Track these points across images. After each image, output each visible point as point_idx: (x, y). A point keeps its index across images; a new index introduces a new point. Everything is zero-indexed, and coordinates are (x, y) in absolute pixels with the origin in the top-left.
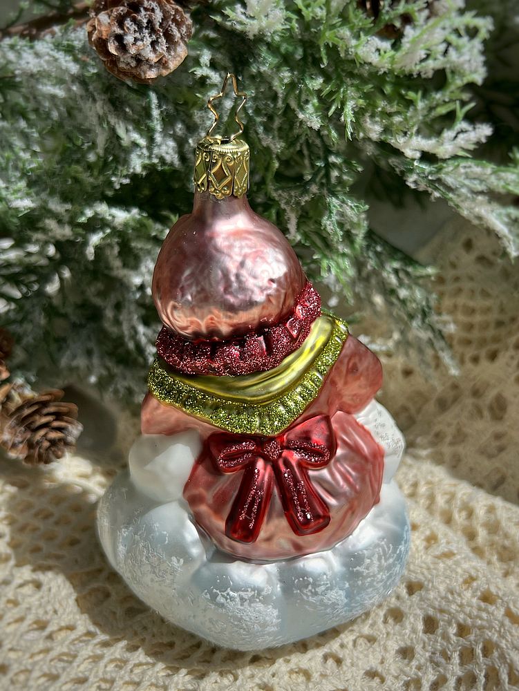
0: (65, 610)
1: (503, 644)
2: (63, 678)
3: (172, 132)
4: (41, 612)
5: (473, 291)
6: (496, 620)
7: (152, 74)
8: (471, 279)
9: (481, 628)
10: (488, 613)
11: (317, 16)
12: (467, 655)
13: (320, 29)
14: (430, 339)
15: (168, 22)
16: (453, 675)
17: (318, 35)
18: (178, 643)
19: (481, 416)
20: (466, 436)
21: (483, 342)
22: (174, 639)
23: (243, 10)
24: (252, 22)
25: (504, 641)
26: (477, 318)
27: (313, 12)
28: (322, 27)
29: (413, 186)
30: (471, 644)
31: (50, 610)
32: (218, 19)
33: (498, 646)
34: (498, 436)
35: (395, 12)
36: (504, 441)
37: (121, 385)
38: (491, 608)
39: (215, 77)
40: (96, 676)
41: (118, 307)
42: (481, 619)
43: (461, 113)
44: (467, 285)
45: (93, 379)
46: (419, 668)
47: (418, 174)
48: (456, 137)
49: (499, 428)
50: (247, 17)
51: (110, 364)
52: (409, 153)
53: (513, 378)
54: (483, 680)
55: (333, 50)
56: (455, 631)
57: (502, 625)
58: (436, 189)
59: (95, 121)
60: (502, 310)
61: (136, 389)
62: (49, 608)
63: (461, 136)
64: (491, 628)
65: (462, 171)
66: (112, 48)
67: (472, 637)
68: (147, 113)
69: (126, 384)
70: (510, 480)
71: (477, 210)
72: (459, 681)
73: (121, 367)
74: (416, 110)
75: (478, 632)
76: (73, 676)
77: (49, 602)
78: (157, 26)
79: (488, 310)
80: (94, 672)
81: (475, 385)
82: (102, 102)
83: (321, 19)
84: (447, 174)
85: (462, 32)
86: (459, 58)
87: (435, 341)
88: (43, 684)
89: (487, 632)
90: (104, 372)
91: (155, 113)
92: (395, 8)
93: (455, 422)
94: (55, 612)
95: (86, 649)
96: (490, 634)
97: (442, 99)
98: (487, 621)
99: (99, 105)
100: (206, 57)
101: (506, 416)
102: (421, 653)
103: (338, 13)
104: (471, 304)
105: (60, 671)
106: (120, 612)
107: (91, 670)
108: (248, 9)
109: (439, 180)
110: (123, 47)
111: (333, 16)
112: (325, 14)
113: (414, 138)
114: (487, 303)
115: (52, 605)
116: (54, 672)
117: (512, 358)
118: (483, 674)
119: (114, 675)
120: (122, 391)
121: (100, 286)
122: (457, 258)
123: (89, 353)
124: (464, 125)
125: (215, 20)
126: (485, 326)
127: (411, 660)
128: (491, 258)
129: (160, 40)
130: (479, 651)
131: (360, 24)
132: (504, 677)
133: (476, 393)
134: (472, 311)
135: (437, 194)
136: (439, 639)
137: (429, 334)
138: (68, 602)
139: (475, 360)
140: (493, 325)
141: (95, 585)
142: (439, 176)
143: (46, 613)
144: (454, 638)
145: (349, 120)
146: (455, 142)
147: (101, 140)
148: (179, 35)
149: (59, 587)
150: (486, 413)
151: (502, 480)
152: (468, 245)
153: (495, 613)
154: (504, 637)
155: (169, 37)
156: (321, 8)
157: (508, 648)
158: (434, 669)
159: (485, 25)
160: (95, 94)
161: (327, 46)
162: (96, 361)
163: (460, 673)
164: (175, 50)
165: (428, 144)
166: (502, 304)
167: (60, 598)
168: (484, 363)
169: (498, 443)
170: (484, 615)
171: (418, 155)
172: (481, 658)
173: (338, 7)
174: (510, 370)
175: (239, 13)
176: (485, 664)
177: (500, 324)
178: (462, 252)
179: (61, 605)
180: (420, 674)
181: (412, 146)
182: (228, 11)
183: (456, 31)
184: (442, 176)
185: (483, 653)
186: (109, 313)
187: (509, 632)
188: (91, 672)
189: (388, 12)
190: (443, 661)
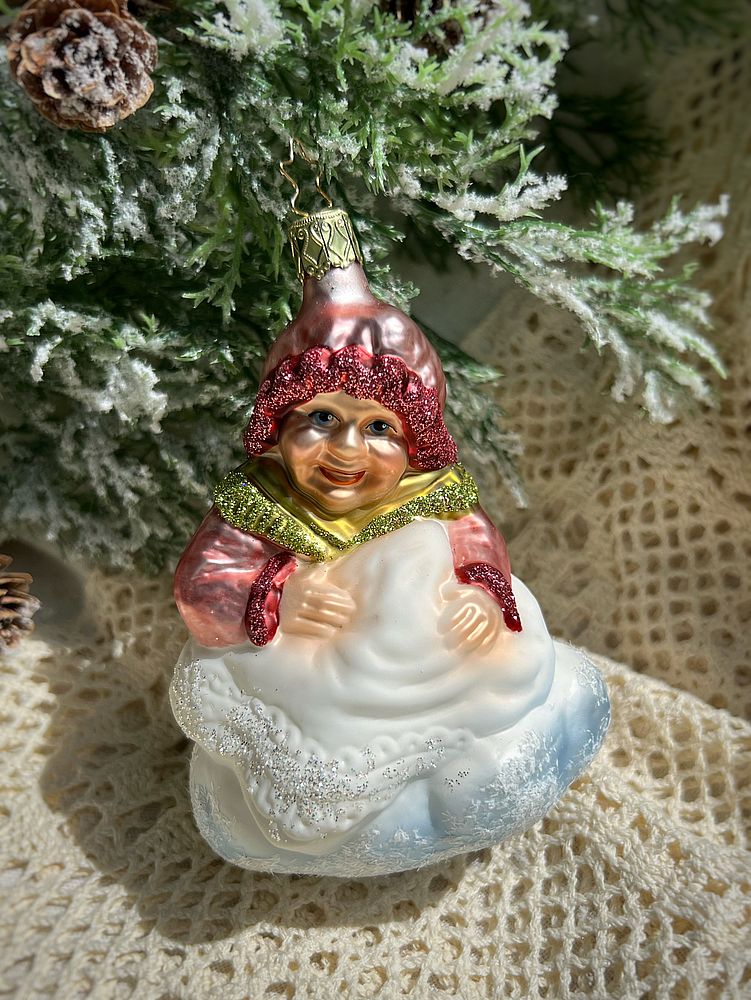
0: (46, 843)
1: (596, 838)
2: (58, 928)
3: (136, 194)
4: (14, 849)
5: (541, 383)
6: (586, 810)
7: (106, 121)
8: (539, 367)
9: (570, 823)
10: (576, 802)
11: (332, 22)
12: (555, 854)
13: (336, 41)
14: (492, 463)
15: (125, 47)
16: (539, 877)
17: (332, 50)
18: (195, 860)
19: (556, 544)
20: (538, 570)
21: (556, 450)
22: (189, 855)
23: (226, 22)
24: (238, 36)
25: (597, 835)
26: (548, 419)
27: (326, 16)
28: (338, 38)
29: (467, 257)
30: (560, 841)
31: (27, 846)
32: (189, 32)
33: (590, 841)
34: (578, 569)
35: (438, 17)
36: (585, 575)
37: (90, 541)
38: (580, 796)
39: (190, 118)
40: (100, 921)
41: (79, 437)
42: (570, 811)
43: (526, 160)
44: (533, 377)
45: (51, 536)
46: (498, 872)
47: (473, 240)
48: (520, 194)
49: (580, 559)
50: (231, 31)
51: (72, 514)
52: (459, 214)
53: (595, 495)
54: (576, 881)
55: (354, 68)
56: (540, 827)
57: (593, 816)
58: (498, 261)
59: (25, 184)
60: (579, 408)
61: (113, 547)
62: (25, 843)
63: (528, 191)
64: (581, 821)
65: (532, 236)
66: (50, 88)
67: (560, 834)
68: (101, 170)
69: (98, 539)
70: (594, 623)
71: (552, 286)
72: (547, 884)
73: (88, 516)
74: (466, 155)
75: (567, 827)
76: (70, 925)
77: (23, 835)
78: (111, 56)
79: (562, 407)
80: (96, 917)
81: (547, 504)
82: (35, 159)
83: (338, 27)
84: (511, 239)
85: (529, 52)
86: (524, 85)
87: (498, 465)
88: (32, 937)
89: (578, 825)
90: (66, 526)
91: (112, 169)
92: (437, 11)
93: (524, 554)
94: (34, 847)
95: (82, 892)
96: (580, 828)
97: (500, 140)
98: (577, 812)
99: (30, 162)
100: (175, 88)
101: (587, 544)
102: (500, 855)
103: (361, 17)
104: (539, 400)
105: (53, 921)
106: (116, 836)
107: (92, 914)
108: (232, 19)
109: (500, 247)
110: (65, 88)
111: (354, 20)
112: (343, 19)
113: (466, 195)
114: (560, 399)
115: (29, 839)
116: (45, 923)
117: (593, 470)
118: (575, 873)
119: (122, 917)
120: (93, 550)
121: (49, 408)
122: (520, 339)
123: (42, 499)
124: (531, 177)
125: (185, 35)
126: (557, 429)
127: (488, 864)
128: (564, 338)
129: (116, 74)
130: (568, 849)
131: (393, 31)
132: (600, 875)
133: (549, 516)
134: (540, 410)
135: (498, 268)
136: (522, 838)
137: (492, 456)
138: (48, 834)
139: (547, 473)
140: (568, 427)
141: (80, 805)
142: (501, 241)
143: (21, 850)
144: (539, 836)
145: (380, 164)
146: (522, 200)
147: (38, 213)
148: (141, 65)
149: (34, 814)
150: (562, 541)
151: (585, 624)
152: (533, 323)
153: (585, 801)
154: (597, 830)
155: (128, 68)
156: (338, 11)
157: (602, 842)
158: (515, 872)
159: (557, 41)
160: (23, 147)
161: (345, 64)
162: (52, 509)
163: (547, 875)
164: (138, 86)
165: (484, 204)
166: (578, 399)
167: (37, 829)
168: (558, 477)
169: (578, 577)
170: (573, 806)
171: (472, 216)
172: (572, 857)
173: (362, 9)
174: (591, 485)
175: (222, 26)
176: (577, 862)
177: (576, 426)
178: (525, 332)
179: (40, 838)
180: (500, 879)
181: (465, 206)
182: (204, 23)
183: (520, 49)
184: (506, 242)
185: (574, 851)
186: (68, 447)
187: (602, 823)
188: (92, 919)
189: (427, 17)
190: (527, 863)
